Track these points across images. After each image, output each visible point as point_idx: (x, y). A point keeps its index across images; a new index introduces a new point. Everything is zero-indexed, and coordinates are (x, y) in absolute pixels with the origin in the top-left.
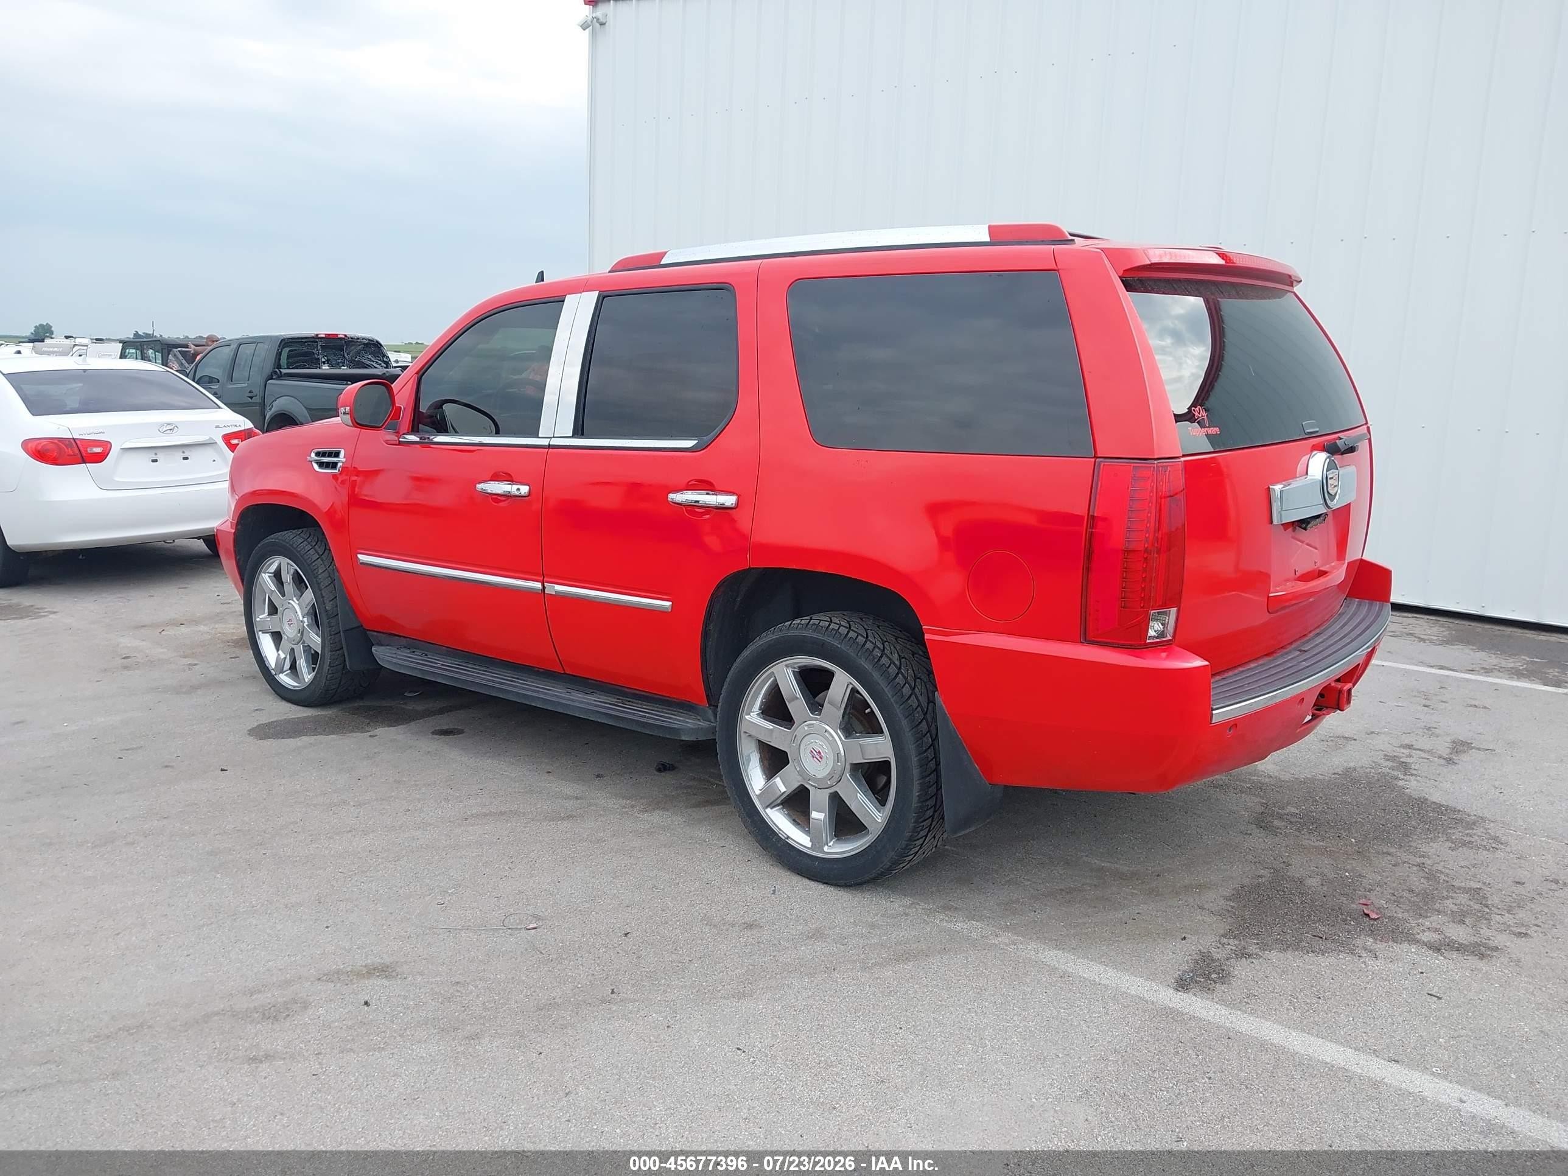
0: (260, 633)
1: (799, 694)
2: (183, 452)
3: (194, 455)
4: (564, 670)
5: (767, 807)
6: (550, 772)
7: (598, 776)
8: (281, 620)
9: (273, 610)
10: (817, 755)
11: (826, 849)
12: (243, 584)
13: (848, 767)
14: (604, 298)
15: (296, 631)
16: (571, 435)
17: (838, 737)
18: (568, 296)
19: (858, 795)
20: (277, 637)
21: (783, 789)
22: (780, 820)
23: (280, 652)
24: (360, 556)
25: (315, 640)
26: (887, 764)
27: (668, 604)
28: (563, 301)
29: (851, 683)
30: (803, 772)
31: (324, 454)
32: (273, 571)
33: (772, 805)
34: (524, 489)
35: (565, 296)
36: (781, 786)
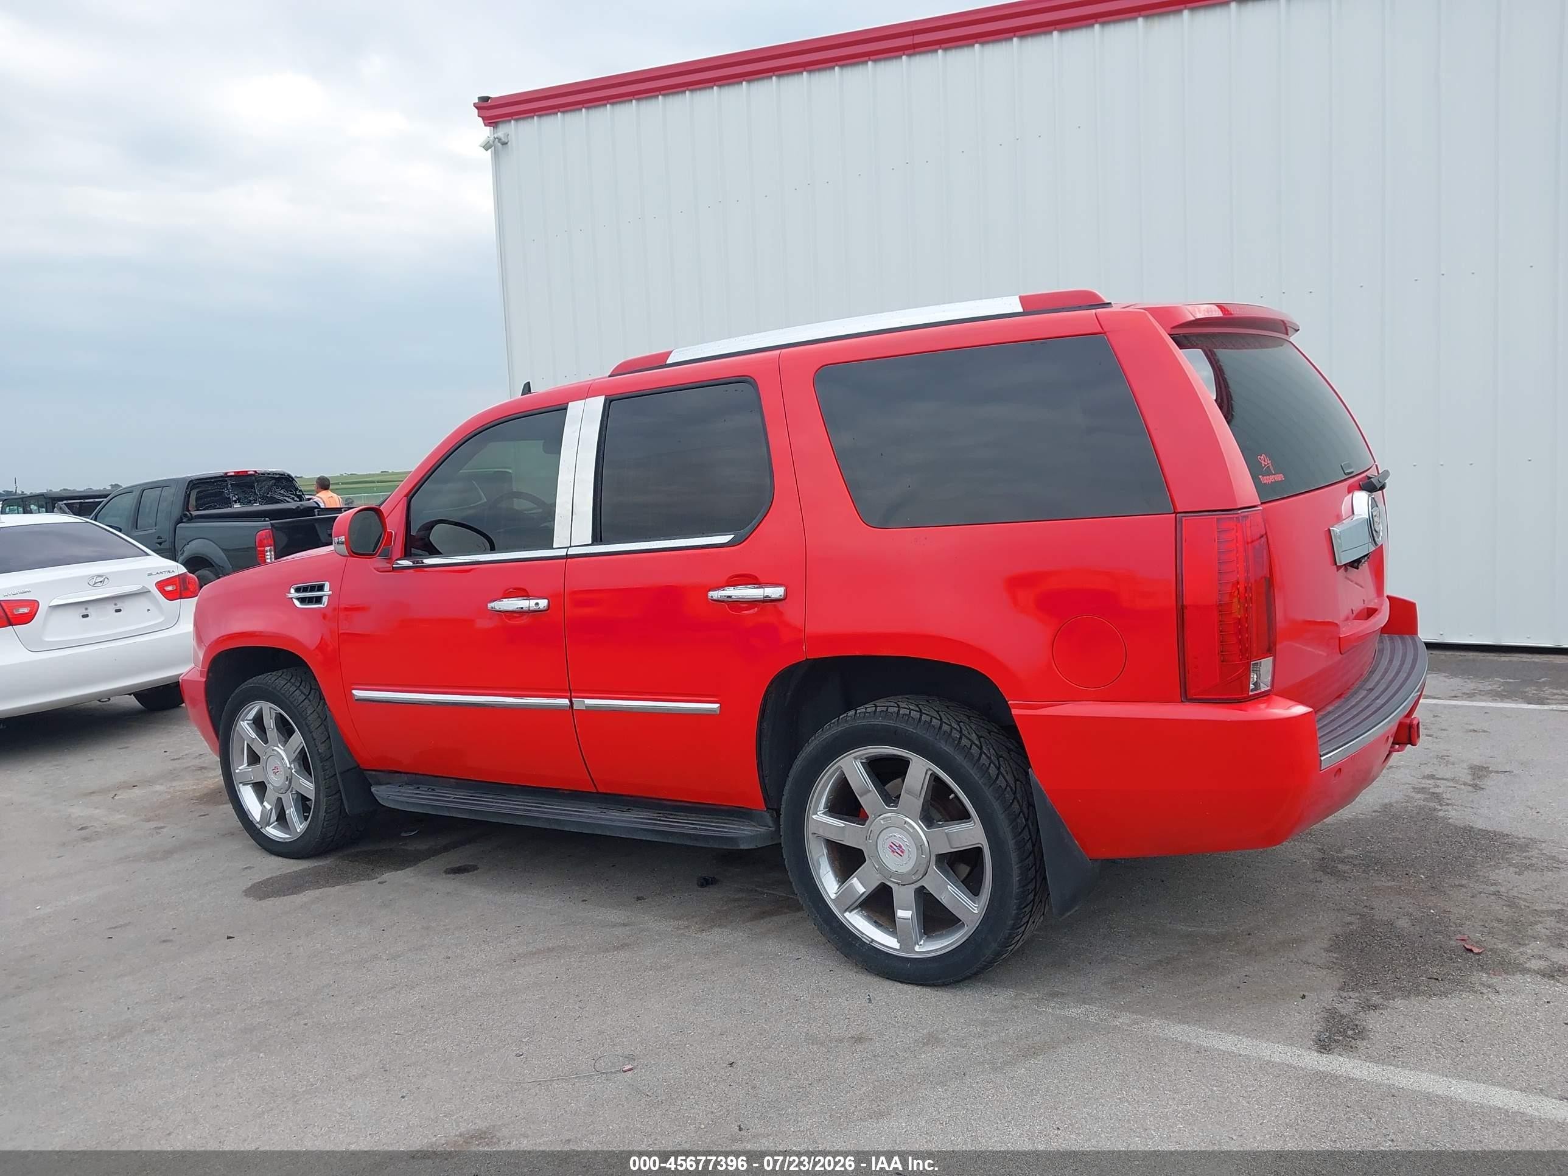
0: (241, 785)
1: (872, 787)
2: (115, 604)
3: (126, 606)
4: (597, 790)
5: (846, 911)
6: (585, 901)
7: (638, 899)
8: (265, 769)
9: (254, 759)
10: (897, 850)
11: (917, 948)
12: (217, 736)
13: (933, 859)
14: (611, 402)
15: (283, 778)
16: (590, 542)
17: (919, 828)
18: (570, 404)
19: (949, 886)
20: (260, 788)
21: (861, 889)
22: (860, 923)
23: (265, 804)
24: (354, 692)
25: (307, 786)
26: (978, 851)
27: (716, 706)
28: (566, 409)
29: (930, 769)
30: (883, 869)
31: (305, 589)
32: (251, 718)
33: (850, 909)
34: (543, 603)
35: (568, 403)
36: (859, 886)
